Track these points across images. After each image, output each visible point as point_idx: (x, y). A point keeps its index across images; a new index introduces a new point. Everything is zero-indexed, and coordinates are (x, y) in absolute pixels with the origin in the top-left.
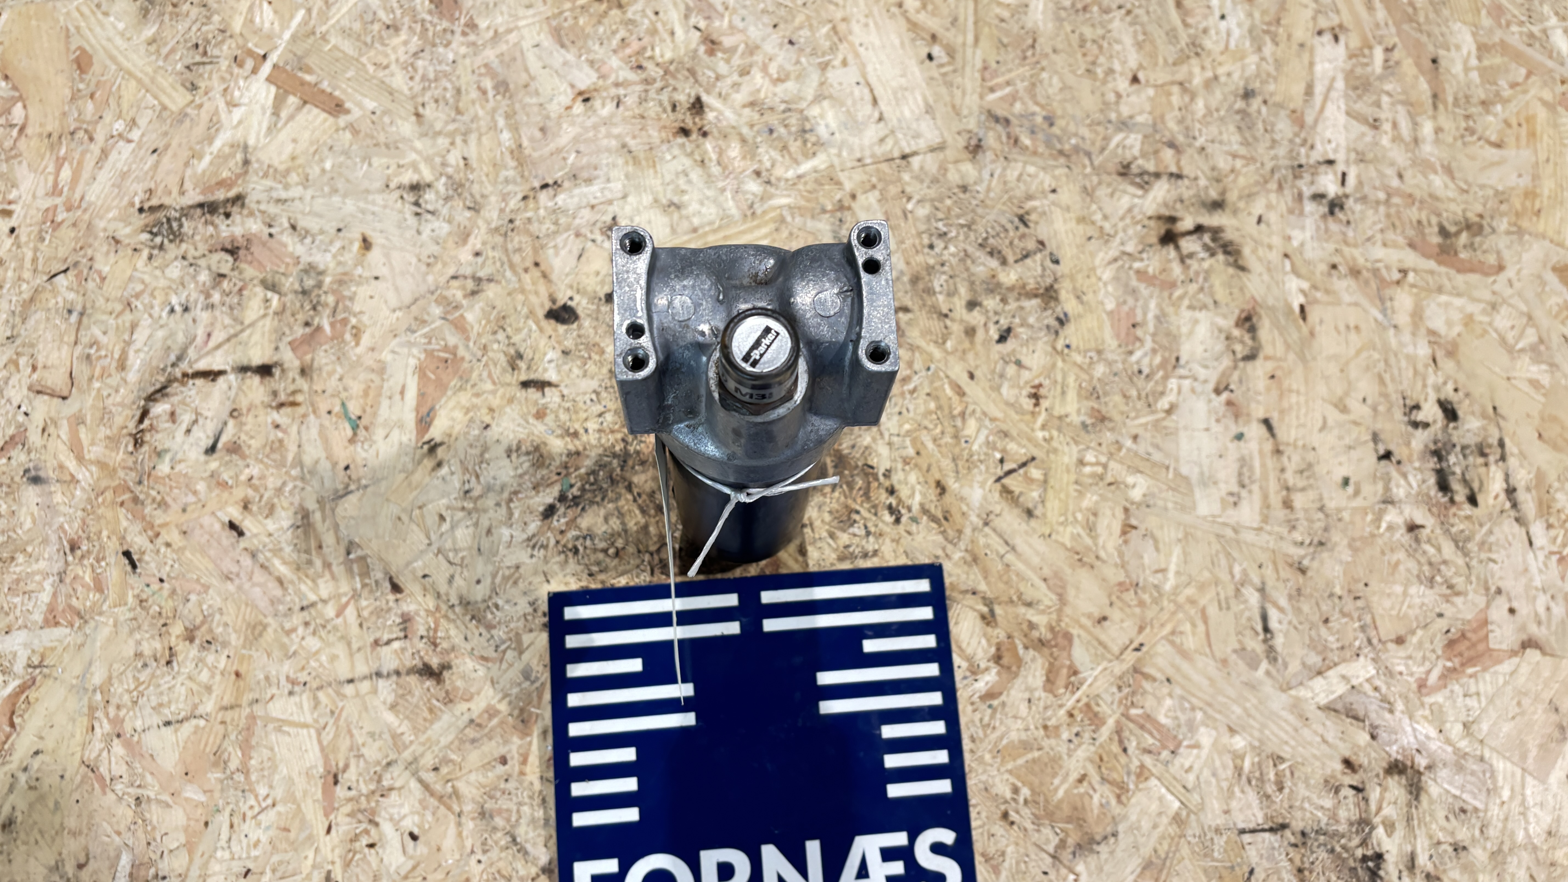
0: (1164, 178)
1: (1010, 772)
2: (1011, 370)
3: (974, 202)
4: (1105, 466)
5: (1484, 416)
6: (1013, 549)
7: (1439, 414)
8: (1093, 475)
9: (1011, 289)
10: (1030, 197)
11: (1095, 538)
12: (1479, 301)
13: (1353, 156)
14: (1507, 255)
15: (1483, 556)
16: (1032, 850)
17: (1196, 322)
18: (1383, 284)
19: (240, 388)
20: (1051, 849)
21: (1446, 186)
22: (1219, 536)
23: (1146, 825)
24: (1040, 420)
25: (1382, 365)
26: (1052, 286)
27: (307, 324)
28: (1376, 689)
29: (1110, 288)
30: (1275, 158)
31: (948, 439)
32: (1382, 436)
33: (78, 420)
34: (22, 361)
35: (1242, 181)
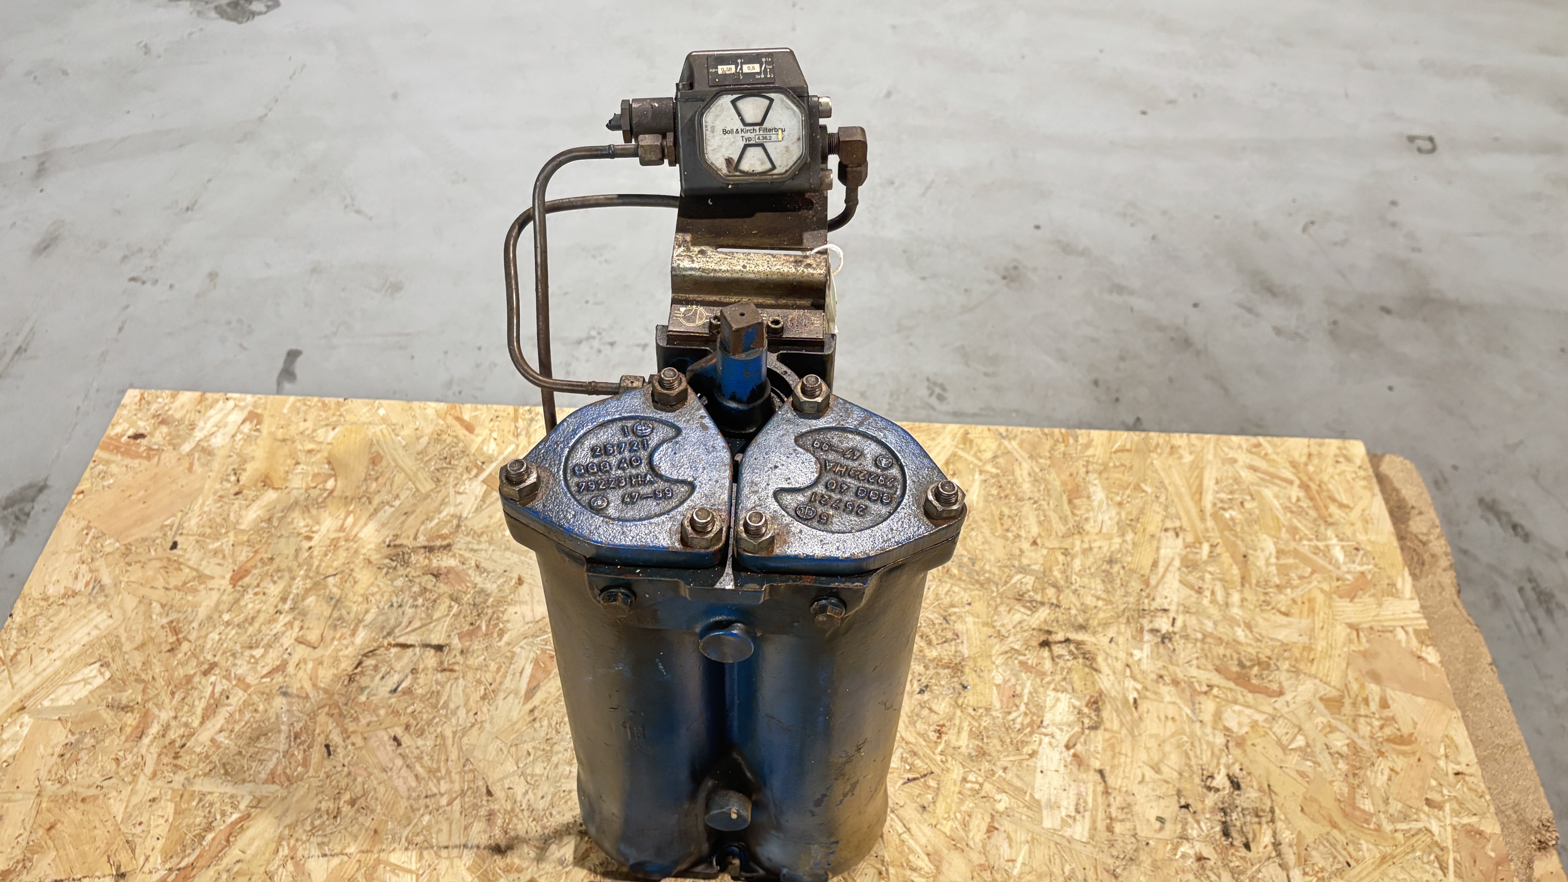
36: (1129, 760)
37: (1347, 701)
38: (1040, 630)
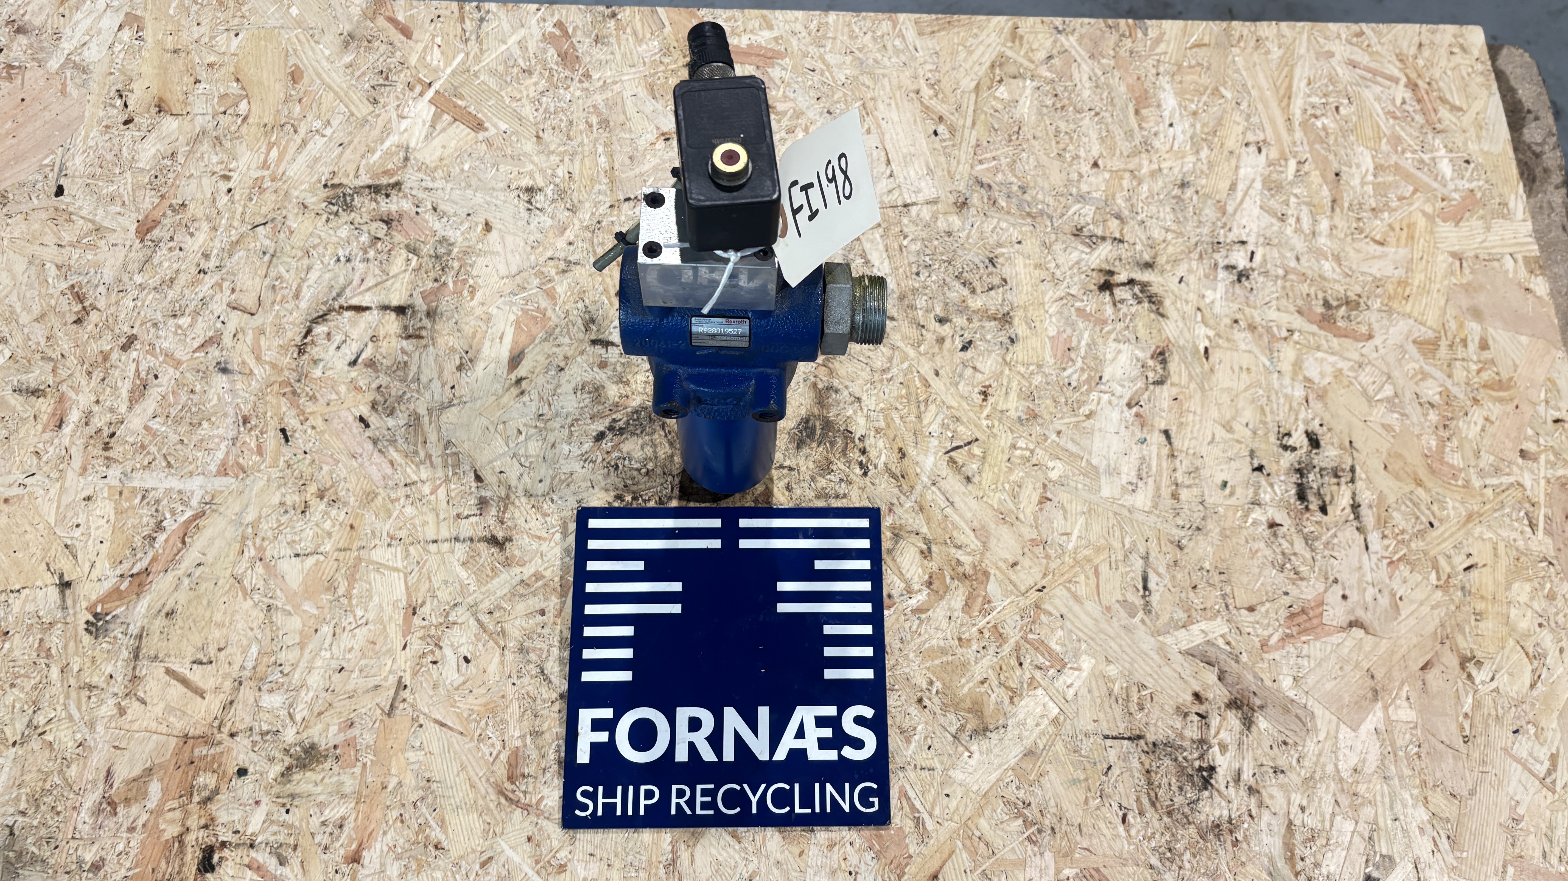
0: (1109, 241)
1: (928, 669)
2: (969, 372)
3: (956, 245)
4: (1032, 452)
5: (1341, 447)
6: (952, 503)
7: (1306, 442)
8: (1022, 457)
9: (976, 312)
10: (1000, 245)
11: (1017, 504)
12: (1349, 360)
13: (1262, 240)
14: (1376, 326)
15: (1326, 553)
16: (938, 730)
17: (1120, 351)
18: (1274, 339)
19: (380, 321)
20: (953, 730)
21: (1334, 271)
22: (1116, 513)
23: (1030, 722)
24: (986, 412)
25: (1264, 400)
26: (1008, 313)
27: (436, 280)
28: (1228, 643)
29: (1054, 320)
30: (1199, 235)
31: (912, 418)
32: (1258, 453)
33: (260, 331)
34: (226, 285)
35: (1170, 249)
36: (1197, 418)
37: (1444, 343)
38: (1101, 271)
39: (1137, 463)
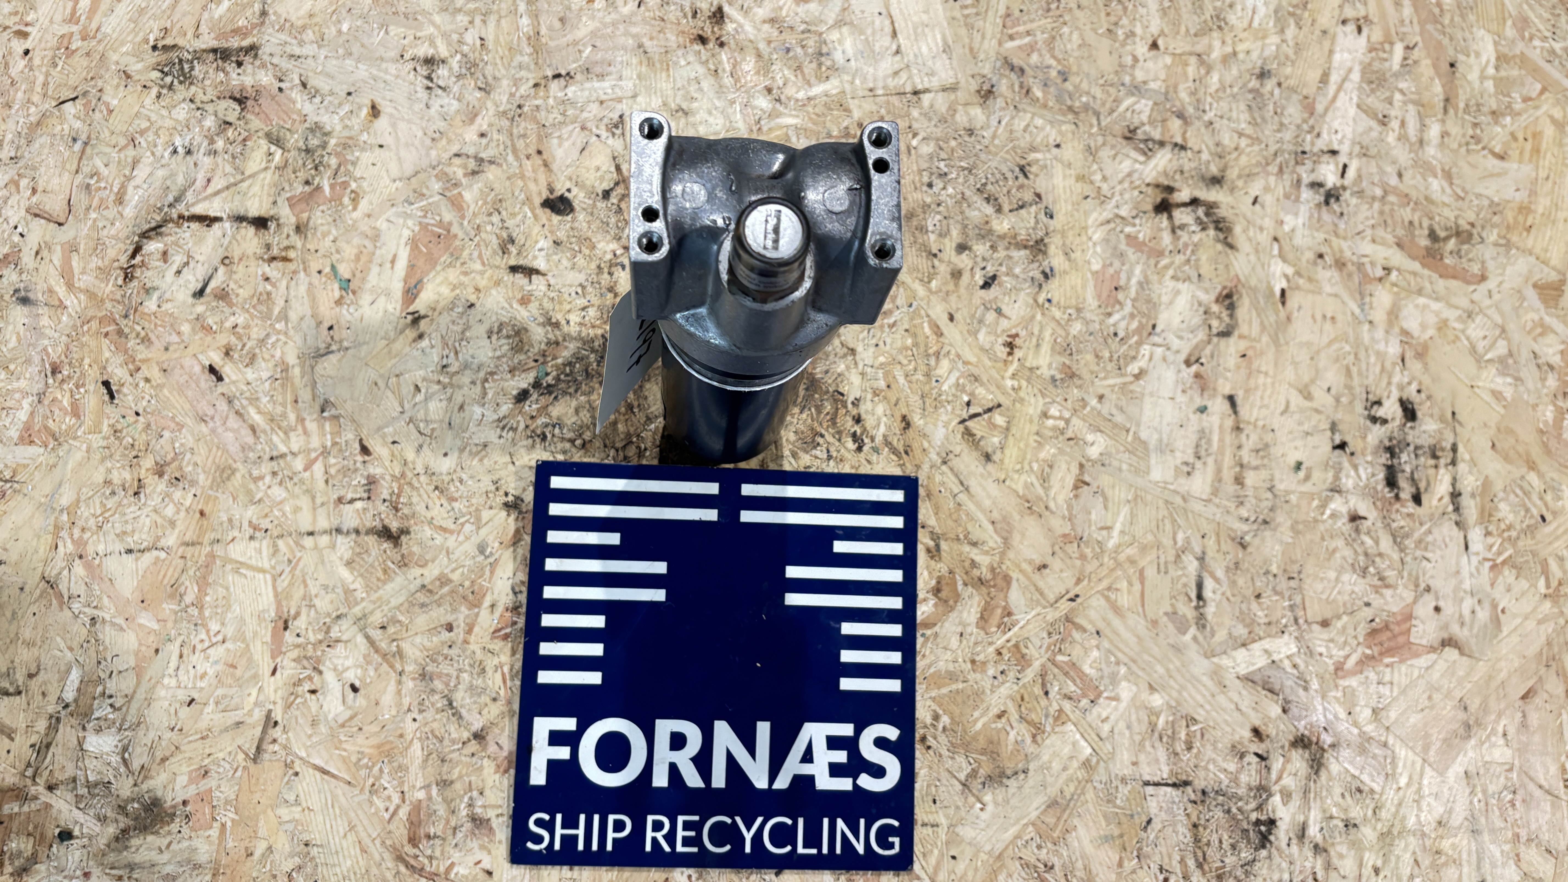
0: (1168, 148)
1: (933, 699)
2: (991, 316)
3: (978, 147)
4: (1067, 421)
5: (1442, 419)
6: (967, 489)
7: (1399, 412)
8: (1055, 428)
9: (1002, 237)
10: (1033, 149)
11: (1047, 489)
12: (1457, 308)
13: (1357, 149)
14: (1491, 265)
15: (1419, 553)
16: (944, 775)
17: (1178, 292)
18: (1366, 279)
19: (234, 237)
20: (962, 776)
21: (1443, 190)
22: (1167, 502)
23: (1056, 766)
24: (1011, 369)
25: (1352, 357)
26: (1042, 240)
27: (307, 183)
28: (1295, 666)
29: (1099, 249)
30: (1280, 141)
31: (919, 376)
32: (1340, 427)
33: (72, 248)
34: (24, 183)
35: (1244, 160)
39: (1194, 438)
